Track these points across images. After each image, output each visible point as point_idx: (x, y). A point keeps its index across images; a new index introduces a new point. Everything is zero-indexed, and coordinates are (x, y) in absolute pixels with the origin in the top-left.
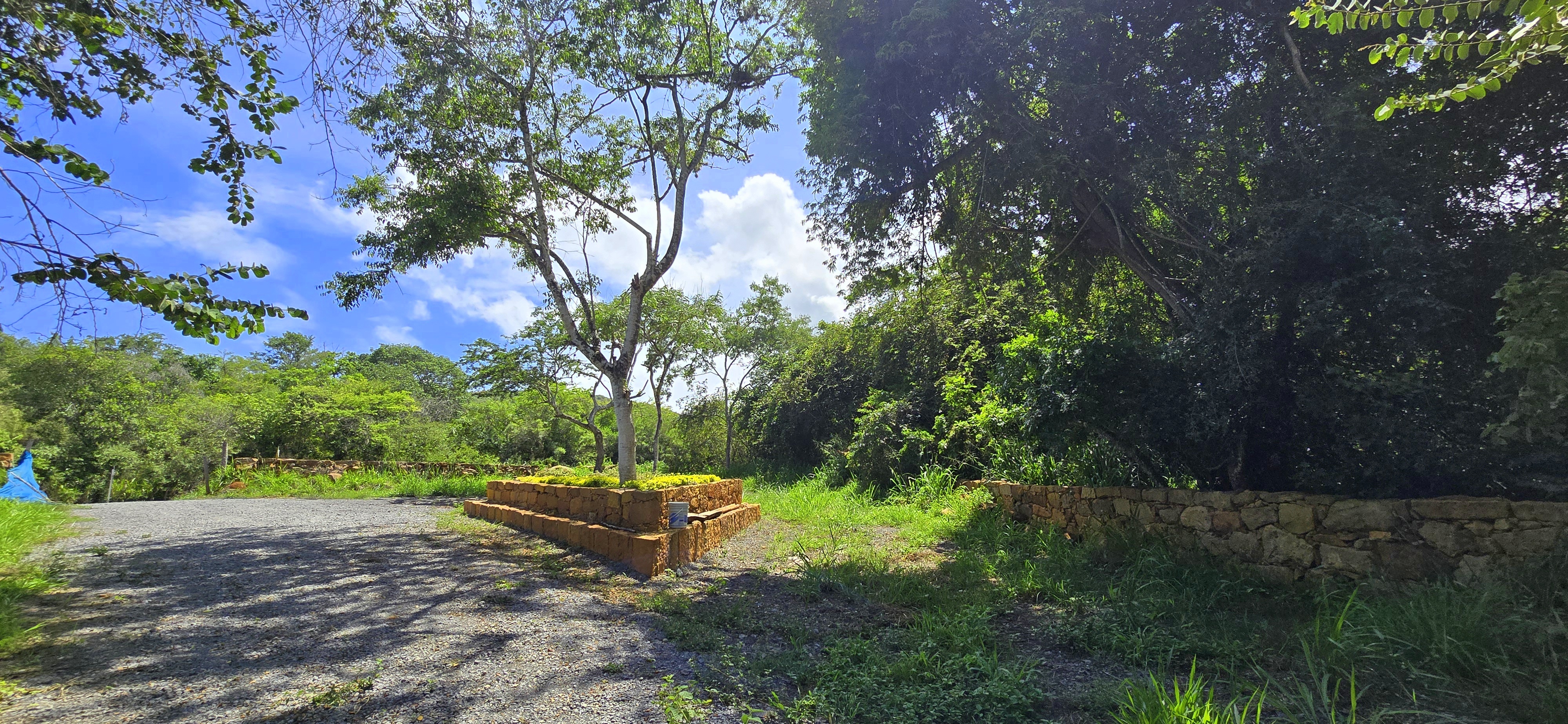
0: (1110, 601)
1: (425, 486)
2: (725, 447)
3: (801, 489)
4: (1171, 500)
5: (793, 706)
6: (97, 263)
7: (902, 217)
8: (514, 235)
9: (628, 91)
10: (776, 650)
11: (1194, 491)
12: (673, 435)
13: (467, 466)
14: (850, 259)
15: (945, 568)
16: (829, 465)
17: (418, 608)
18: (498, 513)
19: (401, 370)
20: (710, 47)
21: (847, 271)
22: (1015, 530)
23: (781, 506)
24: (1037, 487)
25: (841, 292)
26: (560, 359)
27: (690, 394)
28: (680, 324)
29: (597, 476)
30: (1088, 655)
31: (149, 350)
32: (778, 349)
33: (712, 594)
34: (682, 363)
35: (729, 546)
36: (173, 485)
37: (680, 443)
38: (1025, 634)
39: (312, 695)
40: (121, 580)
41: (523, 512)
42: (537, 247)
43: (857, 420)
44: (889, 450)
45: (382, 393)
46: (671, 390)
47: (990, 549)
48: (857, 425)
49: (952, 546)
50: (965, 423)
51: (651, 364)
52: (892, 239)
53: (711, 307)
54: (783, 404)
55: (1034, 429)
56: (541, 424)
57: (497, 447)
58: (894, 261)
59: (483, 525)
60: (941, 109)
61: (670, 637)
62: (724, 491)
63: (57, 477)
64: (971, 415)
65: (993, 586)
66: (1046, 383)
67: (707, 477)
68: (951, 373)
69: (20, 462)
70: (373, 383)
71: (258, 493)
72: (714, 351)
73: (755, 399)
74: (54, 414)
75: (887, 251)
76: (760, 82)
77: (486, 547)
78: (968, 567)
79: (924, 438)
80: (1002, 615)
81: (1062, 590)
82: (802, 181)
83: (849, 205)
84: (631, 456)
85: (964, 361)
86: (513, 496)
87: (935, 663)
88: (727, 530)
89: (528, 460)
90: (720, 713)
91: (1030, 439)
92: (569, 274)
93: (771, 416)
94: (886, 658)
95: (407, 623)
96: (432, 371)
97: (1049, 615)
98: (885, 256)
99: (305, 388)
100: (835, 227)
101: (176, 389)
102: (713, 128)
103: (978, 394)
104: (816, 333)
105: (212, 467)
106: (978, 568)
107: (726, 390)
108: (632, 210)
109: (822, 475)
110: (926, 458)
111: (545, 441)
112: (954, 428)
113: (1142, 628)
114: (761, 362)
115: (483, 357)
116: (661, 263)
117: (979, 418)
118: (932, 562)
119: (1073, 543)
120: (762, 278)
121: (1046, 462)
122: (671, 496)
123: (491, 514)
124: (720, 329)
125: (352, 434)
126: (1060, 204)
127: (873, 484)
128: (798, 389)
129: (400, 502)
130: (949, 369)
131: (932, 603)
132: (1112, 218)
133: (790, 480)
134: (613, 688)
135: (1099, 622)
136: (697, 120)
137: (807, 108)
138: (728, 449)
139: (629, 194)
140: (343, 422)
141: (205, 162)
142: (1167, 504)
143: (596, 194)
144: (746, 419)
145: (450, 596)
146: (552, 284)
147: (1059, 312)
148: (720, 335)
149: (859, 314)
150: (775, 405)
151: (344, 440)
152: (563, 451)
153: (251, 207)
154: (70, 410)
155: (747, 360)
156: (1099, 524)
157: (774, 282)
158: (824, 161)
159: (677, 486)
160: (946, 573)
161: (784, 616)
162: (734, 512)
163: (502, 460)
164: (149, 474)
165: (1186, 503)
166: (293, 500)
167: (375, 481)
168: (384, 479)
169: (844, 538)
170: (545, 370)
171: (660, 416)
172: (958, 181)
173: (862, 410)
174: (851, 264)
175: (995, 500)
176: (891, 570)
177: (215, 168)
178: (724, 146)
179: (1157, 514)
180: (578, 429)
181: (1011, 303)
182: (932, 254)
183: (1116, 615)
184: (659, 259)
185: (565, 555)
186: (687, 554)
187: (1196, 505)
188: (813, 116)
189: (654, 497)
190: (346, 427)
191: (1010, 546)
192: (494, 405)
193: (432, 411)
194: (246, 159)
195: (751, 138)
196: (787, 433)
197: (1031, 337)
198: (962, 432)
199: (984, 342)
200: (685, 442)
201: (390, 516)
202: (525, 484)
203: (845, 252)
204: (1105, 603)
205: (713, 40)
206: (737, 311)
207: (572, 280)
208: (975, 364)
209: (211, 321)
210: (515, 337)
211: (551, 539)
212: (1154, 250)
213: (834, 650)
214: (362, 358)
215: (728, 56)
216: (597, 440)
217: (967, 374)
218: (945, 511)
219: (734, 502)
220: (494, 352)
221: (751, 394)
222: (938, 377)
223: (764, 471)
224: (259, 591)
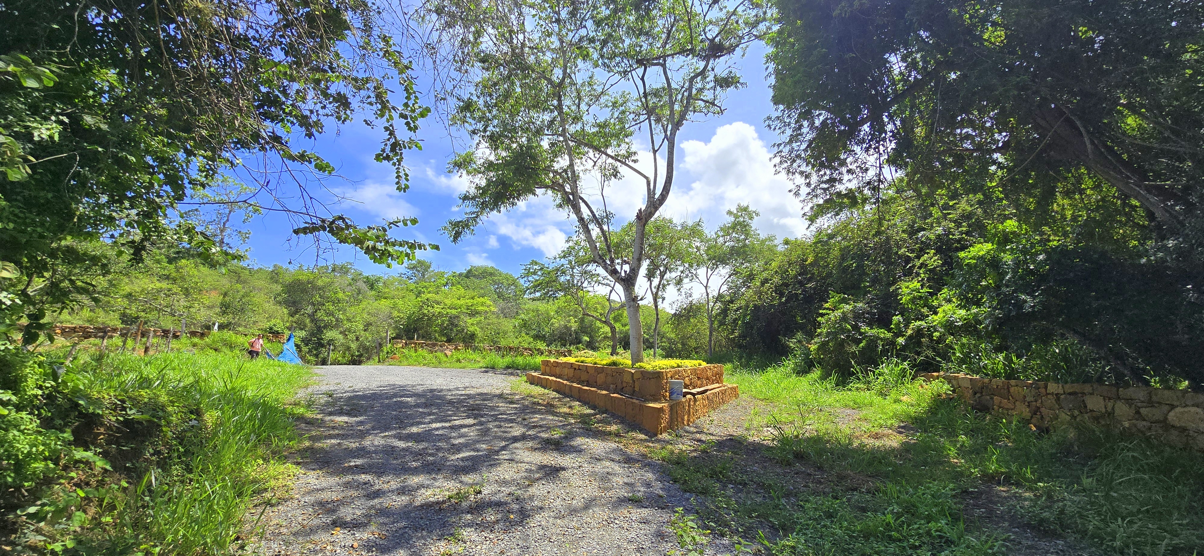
0: (1084, 490)
1: (502, 361)
2: (708, 339)
3: (771, 374)
4: (1154, 398)
5: (776, 544)
6: (333, 222)
7: (859, 148)
8: (556, 187)
9: (631, 71)
10: (759, 500)
11: (1184, 392)
12: (667, 329)
13: (526, 349)
14: (813, 186)
15: (906, 448)
16: (795, 355)
17: (503, 443)
18: (549, 382)
19: (483, 283)
20: (691, 29)
21: (810, 197)
22: (975, 418)
23: (756, 387)
24: (999, 381)
25: (804, 214)
26: (585, 273)
27: (680, 298)
28: (671, 244)
29: (614, 358)
30: (1059, 537)
31: (346, 273)
32: (749, 262)
33: (704, 451)
34: (674, 275)
35: (715, 416)
36: (361, 356)
37: (673, 336)
38: (991, 511)
39: (447, 493)
40: (341, 413)
41: (565, 382)
42: (570, 194)
43: (819, 319)
44: (849, 344)
45: (473, 298)
46: (665, 295)
47: (951, 433)
48: (820, 323)
49: (912, 429)
50: (923, 323)
51: (650, 276)
52: (850, 167)
53: (694, 231)
54: (755, 306)
55: (994, 328)
56: (573, 321)
57: (544, 336)
58: (853, 185)
59: (537, 390)
60: (894, 51)
61: (675, 481)
62: (709, 373)
63: (305, 349)
64: (928, 316)
65: (955, 466)
66: (1007, 286)
67: (696, 362)
68: (907, 278)
69: (289, 340)
70: (468, 292)
71: (406, 363)
72: (698, 265)
73: (732, 302)
74: (302, 312)
75: (846, 177)
76: (731, 50)
77: (542, 405)
78: (929, 447)
79: (882, 336)
80: (965, 492)
81: (1029, 475)
82: (769, 126)
83: (811, 142)
84: (640, 345)
85: (920, 268)
86: (558, 370)
87: (901, 525)
88: (714, 403)
89: (565, 346)
90: (717, 542)
91: (990, 337)
92: (592, 212)
93: (745, 316)
94: (855, 517)
95: (497, 452)
96: (502, 284)
97: (1016, 497)
98: (844, 182)
99: (429, 295)
100: (798, 161)
101: (360, 297)
102: (694, 91)
103: (934, 297)
104: (781, 248)
105: (381, 345)
106: (940, 450)
107: (708, 295)
108: (635, 161)
109: (790, 364)
110: (884, 352)
111: (576, 332)
112: (911, 326)
113: (1123, 519)
114: (735, 273)
115: (535, 273)
116: (658, 199)
117: (936, 319)
118: (894, 441)
119: (1039, 434)
120: (736, 206)
121: (1007, 358)
122: (669, 376)
123: (544, 383)
124: (702, 248)
125: (456, 326)
126: (1019, 123)
127: (835, 373)
128: (767, 294)
129: (487, 372)
130: (905, 275)
131: (896, 475)
132: (1077, 129)
133: (762, 367)
134: (637, 513)
135: (1070, 509)
136: (683, 87)
137: (772, 66)
138: (710, 340)
139: (633, 149)
140: (450, 317)
141: (382, 155)
142: (1150, 403)
143: (609, 151)
144: (724, 318)
145: (523, 438)
146: (581, 219)
147: (1019, 221)
148: (702, 252)
149: (820, 231)
150: (748, 307)
151: (451, 330)
152: (588, 339)
153: (407, 180)
154: (310, 310)
155: (724, 271)
156: (1068, 418)
157: (745, 209)
158: (789, 108)
159: (673, 367)
160: (907, 451)
161: (764, 474)
162: (718, 390)
163: (548, 346)
164: (348, 348)
165: (1175, 403)
166: (425, 368)
167: (471, 357)
168: (476, 356)
169: (811, 416)
170: (575, 282)
171: (657, 315)
172: (912, 112)
173: (824, 311)
174: (813, 190)
175: (954, 391)
176: (855, 445)
177: (388, 158)
178: (702, 104)
179: (1138, 412)
180: (598, 324)
181: (967, 217)
182: (889, 178)
183: (1092, 504)
184: (656, 196)
185: (596, 414)
186: (683, 419)
187: (1186, 406)
188: (777, 72)
189: (657, 375)
190: (453, 321)
191: (971, 432)
192: (542, 306)
193: (502, 310)
194: (404, 150)
195: (725, 96)
196: (759, 329)
197: (989, 246)
198: (919, 332)
199: (939, 251)
200: (677, 335)
201: (482, 381)
202: (565, 363)
203: (808, 181)
204: (1077, 492)
205: (693, 23)
206: (716, 233)
207: (594, 215)
208: (930, 270)
209: (390, 255)
210: (555, 258)
211: (585, 403)
212: (1129, 157)
213: (808, 505)
214: (460, 275)
215: (705, 34)
216: (612, 332)
217: (923, 279)
218: (904, 398)
219: (718, 382)
220: (541, 269)
221: (728, 298)
222: (894, 283)
223: (740, 358)
224: (412, 425)
